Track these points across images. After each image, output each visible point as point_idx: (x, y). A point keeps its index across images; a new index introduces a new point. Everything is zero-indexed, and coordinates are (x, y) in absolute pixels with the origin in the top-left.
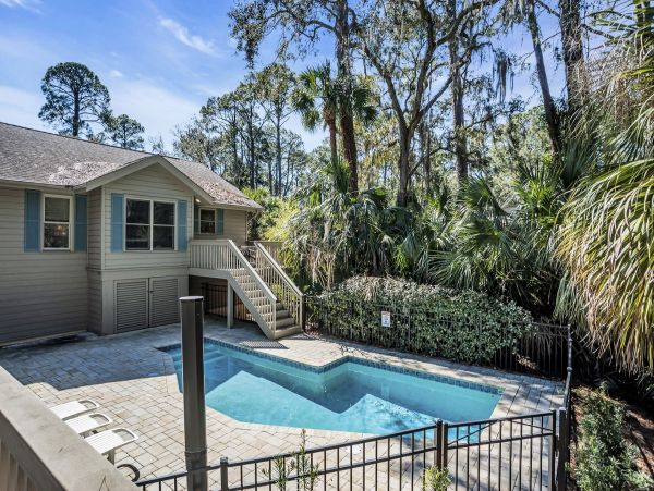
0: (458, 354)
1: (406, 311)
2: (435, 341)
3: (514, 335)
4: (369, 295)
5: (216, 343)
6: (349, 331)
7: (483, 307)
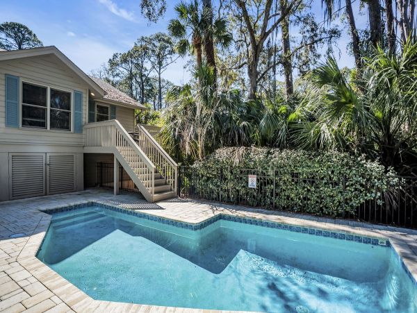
0: (321, 209)
1: (271, 172)
2: (299, 199)
3: (378, 189)
4: (237, 160)
5: (102, 206)
6: (218, 193)
7: (347, 164)
